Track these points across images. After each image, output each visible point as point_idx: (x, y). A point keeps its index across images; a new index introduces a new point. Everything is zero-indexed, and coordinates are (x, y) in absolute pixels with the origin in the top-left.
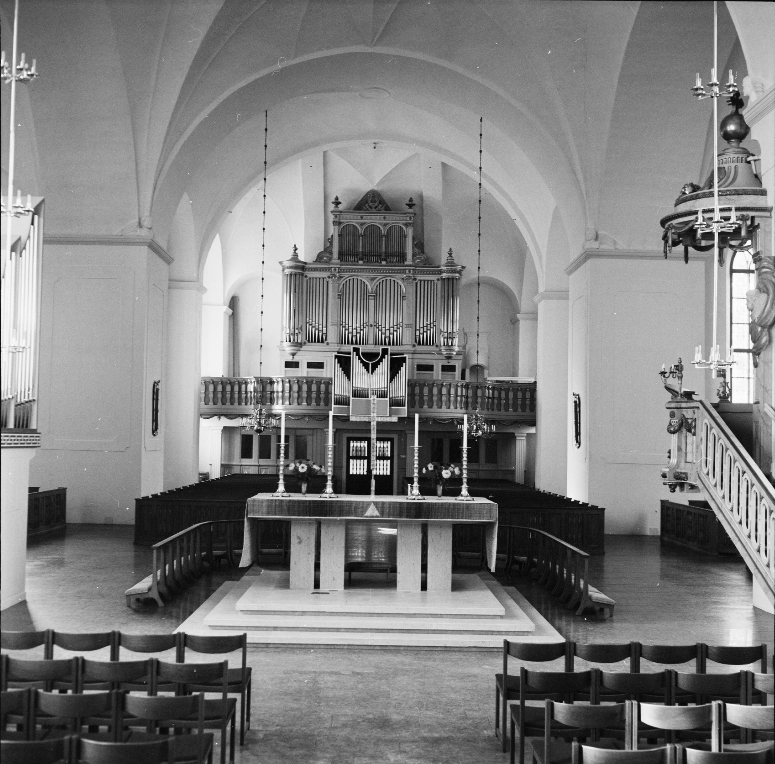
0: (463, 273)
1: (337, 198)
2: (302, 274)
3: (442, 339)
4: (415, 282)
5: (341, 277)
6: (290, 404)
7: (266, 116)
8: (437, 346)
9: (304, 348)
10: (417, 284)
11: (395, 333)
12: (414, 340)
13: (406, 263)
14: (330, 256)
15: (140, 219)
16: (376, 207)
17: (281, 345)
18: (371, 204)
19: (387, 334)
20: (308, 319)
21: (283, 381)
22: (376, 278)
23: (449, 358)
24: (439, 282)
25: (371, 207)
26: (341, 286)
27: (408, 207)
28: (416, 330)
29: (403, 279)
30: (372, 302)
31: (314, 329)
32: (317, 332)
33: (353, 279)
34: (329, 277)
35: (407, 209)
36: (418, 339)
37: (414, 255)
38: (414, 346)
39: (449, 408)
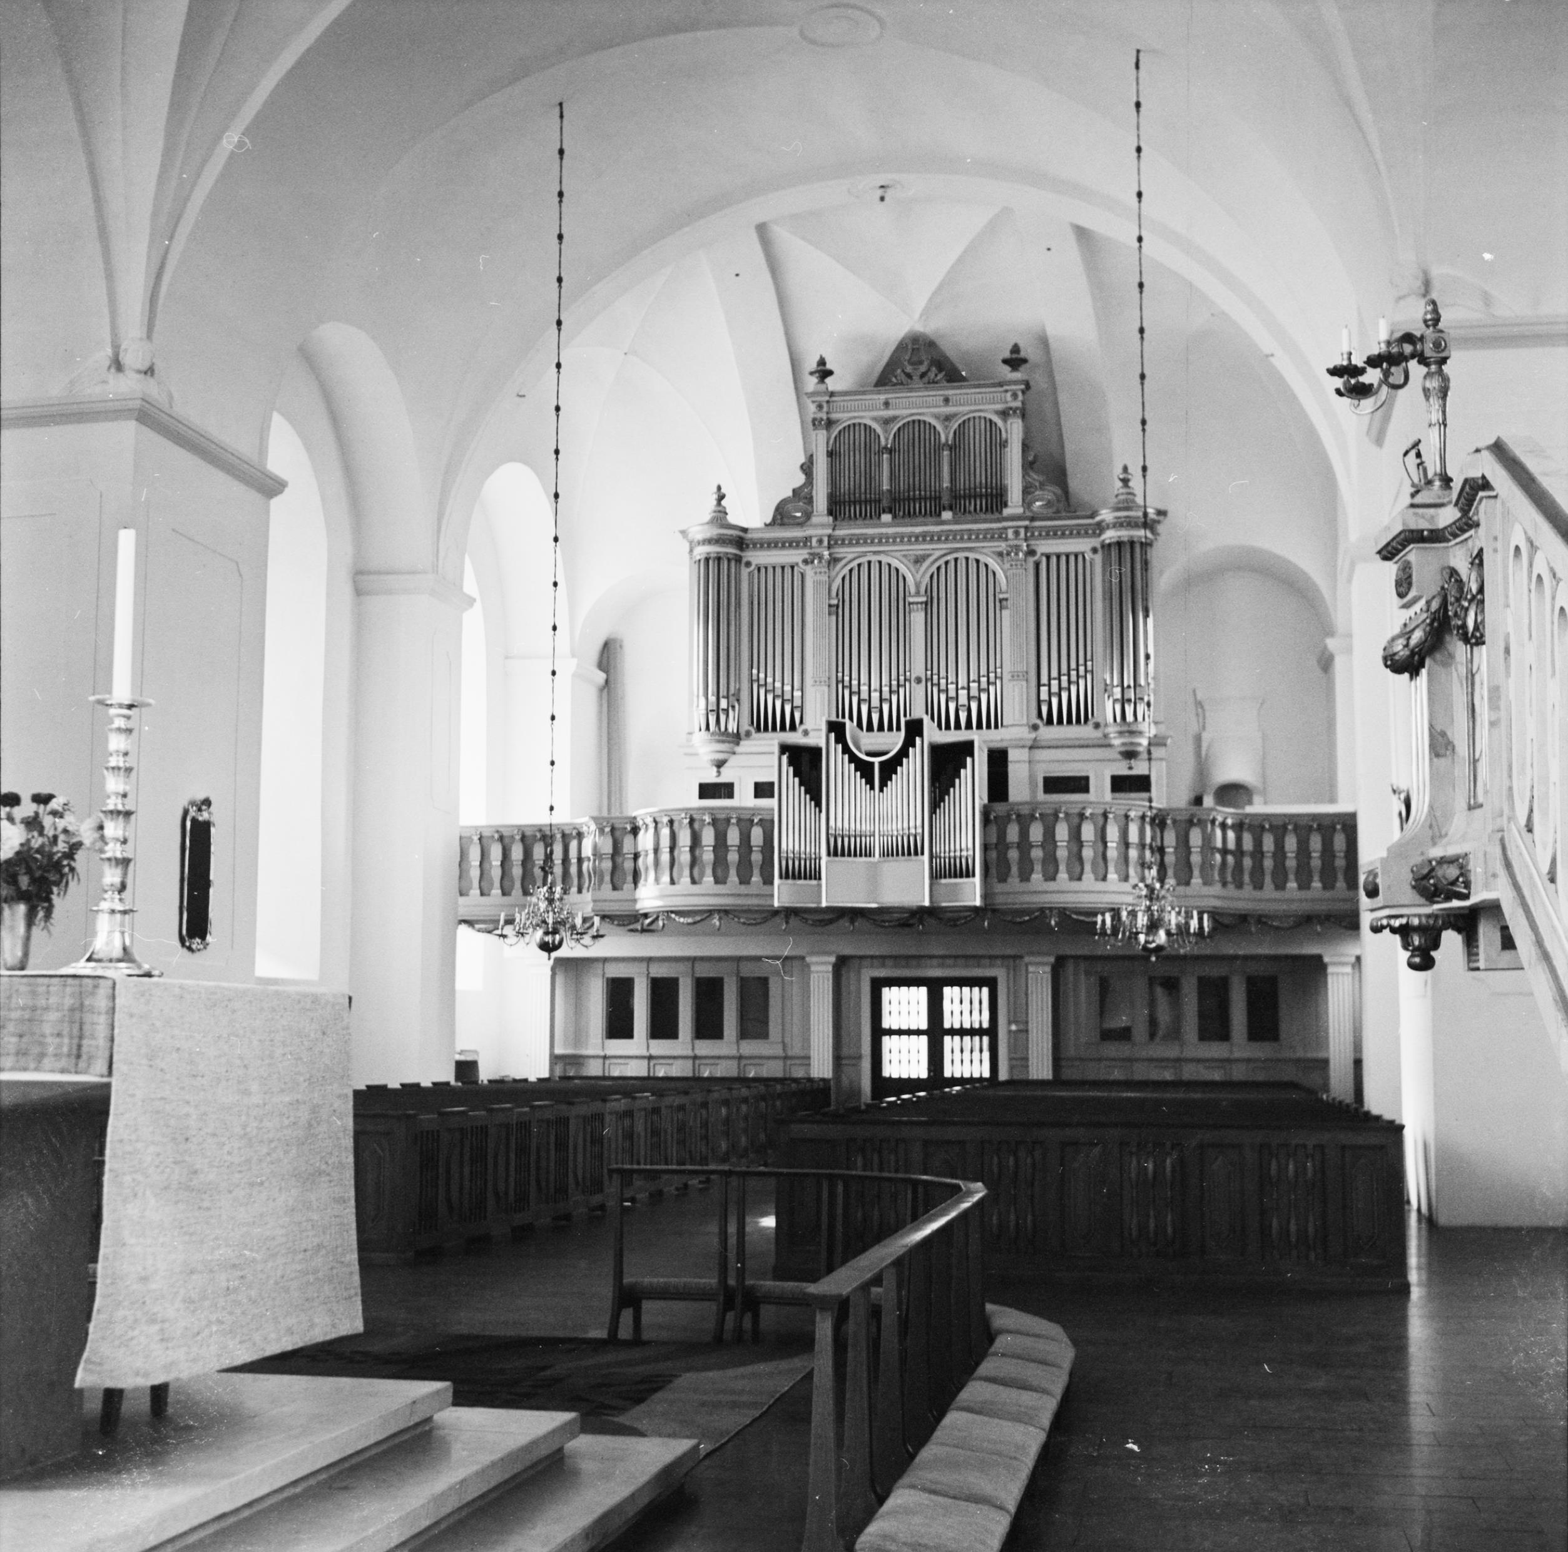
0: (1160, 528)
1: (822, 362)
2: (738, 559)
3: (1109, 704)
4: (1031, 560)
5: (834, 560)
6: (672, 882)
7: (562, 116)
8: (1097, 726)
9: (745, 746)
10: (1037, 565)
11: (984, 697)
12: (1034, 712)
13: (1006, 512)
14: (809, 508)
15: (116, 348)
16: (923, 375)
17: (689, 740)
18: (909, 369)
19: (963, 700)
20: (755, 671)
21: (656, 822)
22: (929, 556)
23: (1130, 755)
24: (1098, 558)
25: (909, 376)
26: (839, 581)
27: (1007, 368)
28: (1039, 685)
29: (1000, 554)
30: (918, 619)
31: (770, 698)
32: (778, 703)
33: (869, 563)
34: (806, 562)
35: (1006, 372)
36: (1044, 709)
37: (1026, 491)
38: (1035, 727)
39: (1104, 879)
